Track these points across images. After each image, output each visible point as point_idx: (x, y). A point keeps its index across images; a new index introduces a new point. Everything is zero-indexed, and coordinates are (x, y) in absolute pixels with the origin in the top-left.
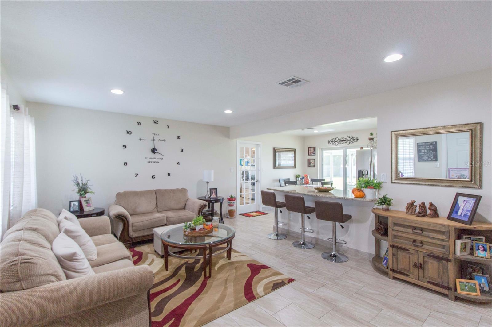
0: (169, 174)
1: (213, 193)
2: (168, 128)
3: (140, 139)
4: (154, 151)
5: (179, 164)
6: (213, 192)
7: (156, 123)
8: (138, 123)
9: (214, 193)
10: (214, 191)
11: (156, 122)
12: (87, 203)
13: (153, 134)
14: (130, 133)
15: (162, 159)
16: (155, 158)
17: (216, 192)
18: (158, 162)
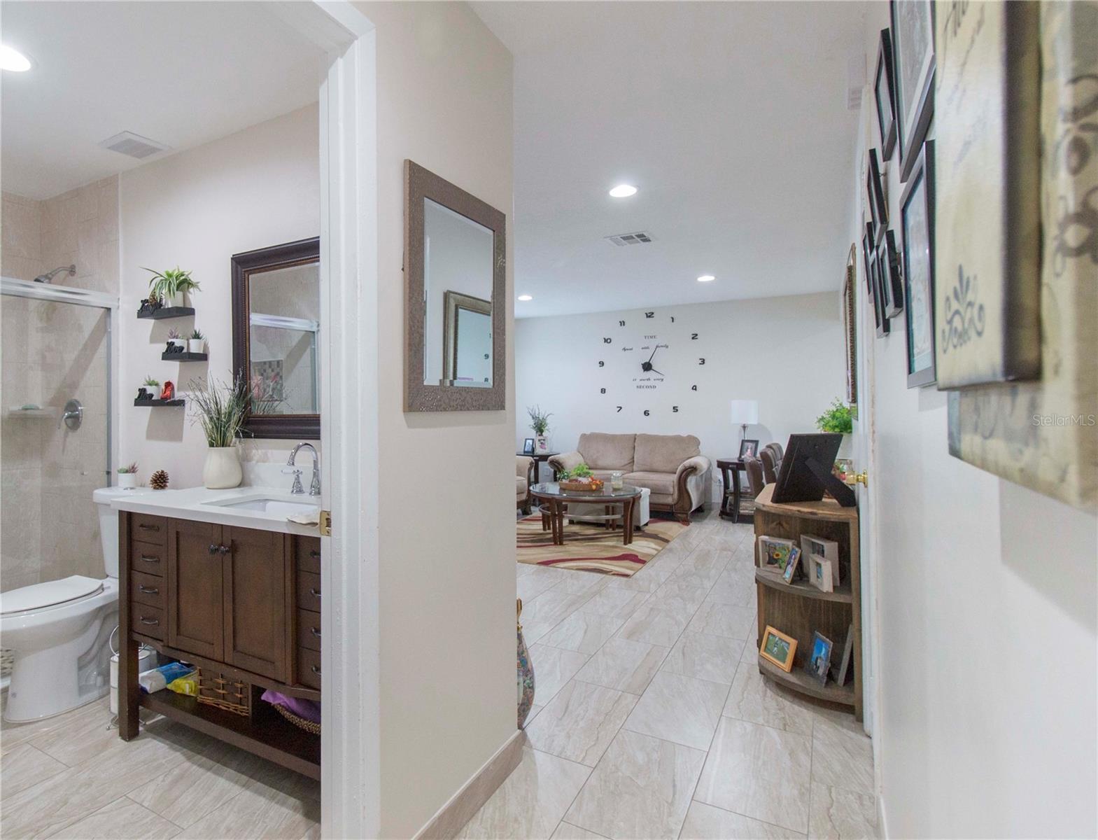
0: (675, 409)
1: (747, 451)
2: (673, 321)
3: (625, 349)
4: (647, 367)
5: (696, 389)
6: (748, 448)
7: (650, 317)
8: (620, 322)
9: (749, 450)
10: (750, 447)
11: (650, 315)
12: (542, 443)
13: (645, 337)
14: (609, 341)
15: (662, 380)
16: (649, 379)
17: (754, 448)
18: (655, 387)
